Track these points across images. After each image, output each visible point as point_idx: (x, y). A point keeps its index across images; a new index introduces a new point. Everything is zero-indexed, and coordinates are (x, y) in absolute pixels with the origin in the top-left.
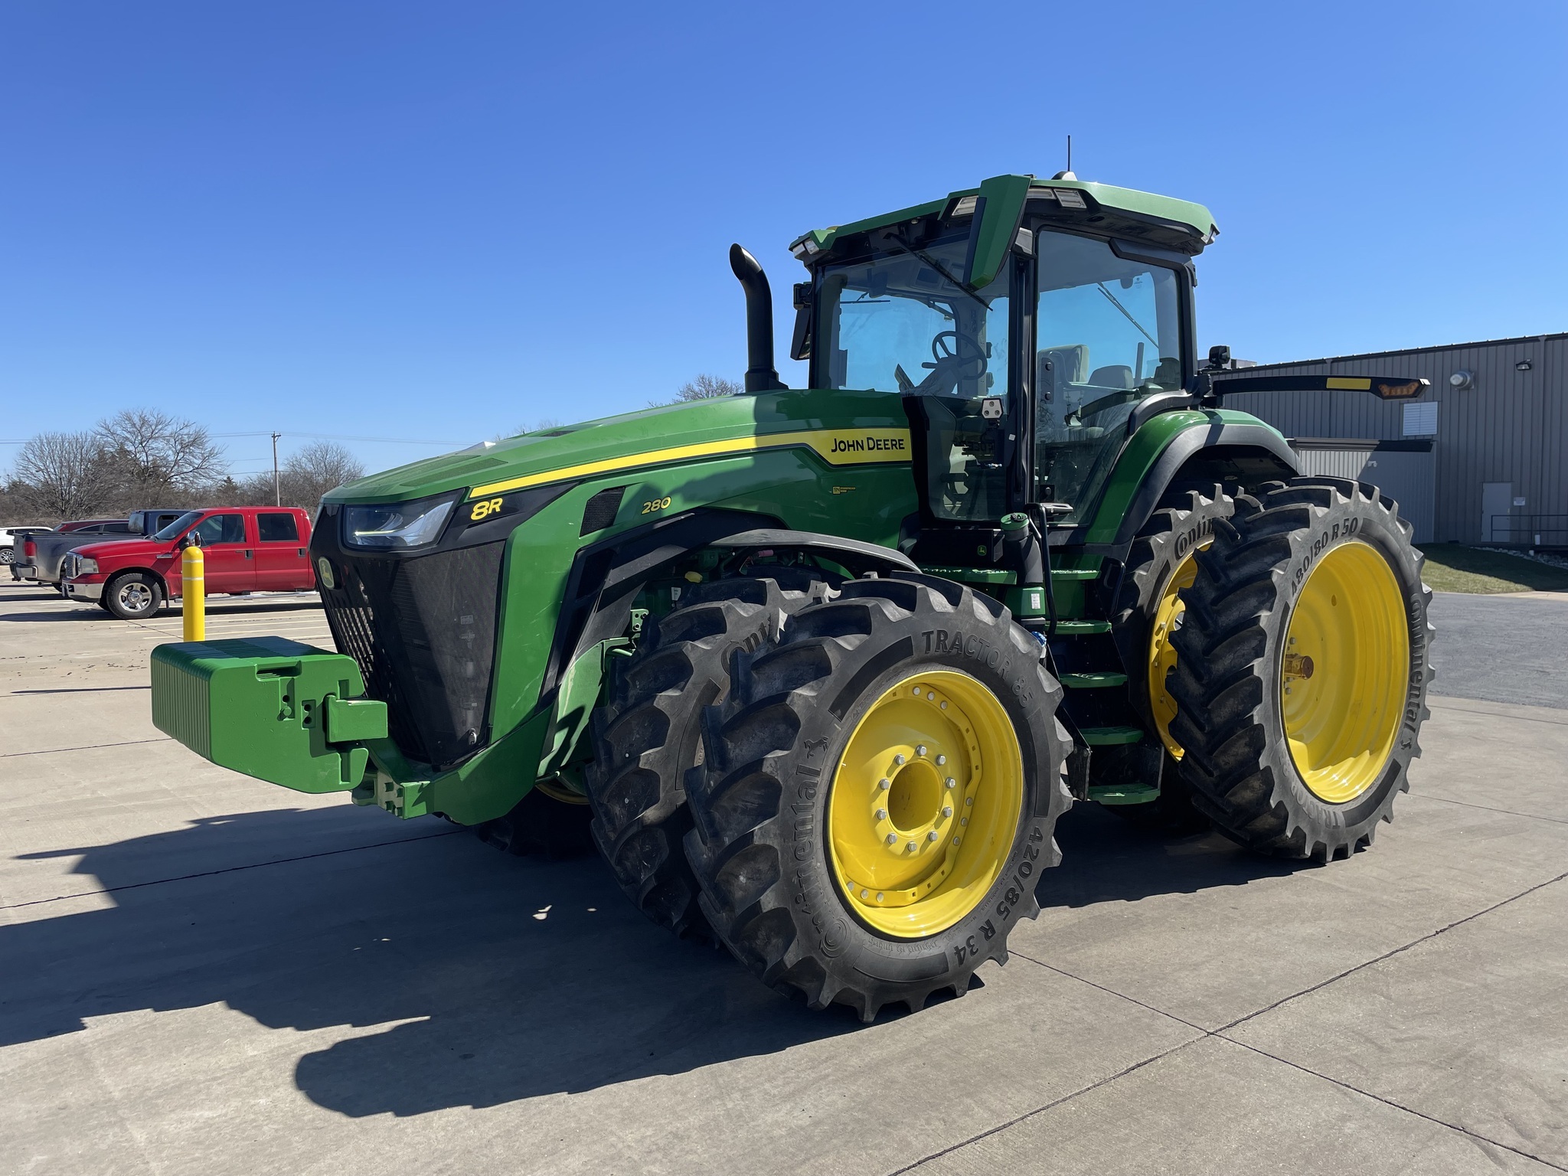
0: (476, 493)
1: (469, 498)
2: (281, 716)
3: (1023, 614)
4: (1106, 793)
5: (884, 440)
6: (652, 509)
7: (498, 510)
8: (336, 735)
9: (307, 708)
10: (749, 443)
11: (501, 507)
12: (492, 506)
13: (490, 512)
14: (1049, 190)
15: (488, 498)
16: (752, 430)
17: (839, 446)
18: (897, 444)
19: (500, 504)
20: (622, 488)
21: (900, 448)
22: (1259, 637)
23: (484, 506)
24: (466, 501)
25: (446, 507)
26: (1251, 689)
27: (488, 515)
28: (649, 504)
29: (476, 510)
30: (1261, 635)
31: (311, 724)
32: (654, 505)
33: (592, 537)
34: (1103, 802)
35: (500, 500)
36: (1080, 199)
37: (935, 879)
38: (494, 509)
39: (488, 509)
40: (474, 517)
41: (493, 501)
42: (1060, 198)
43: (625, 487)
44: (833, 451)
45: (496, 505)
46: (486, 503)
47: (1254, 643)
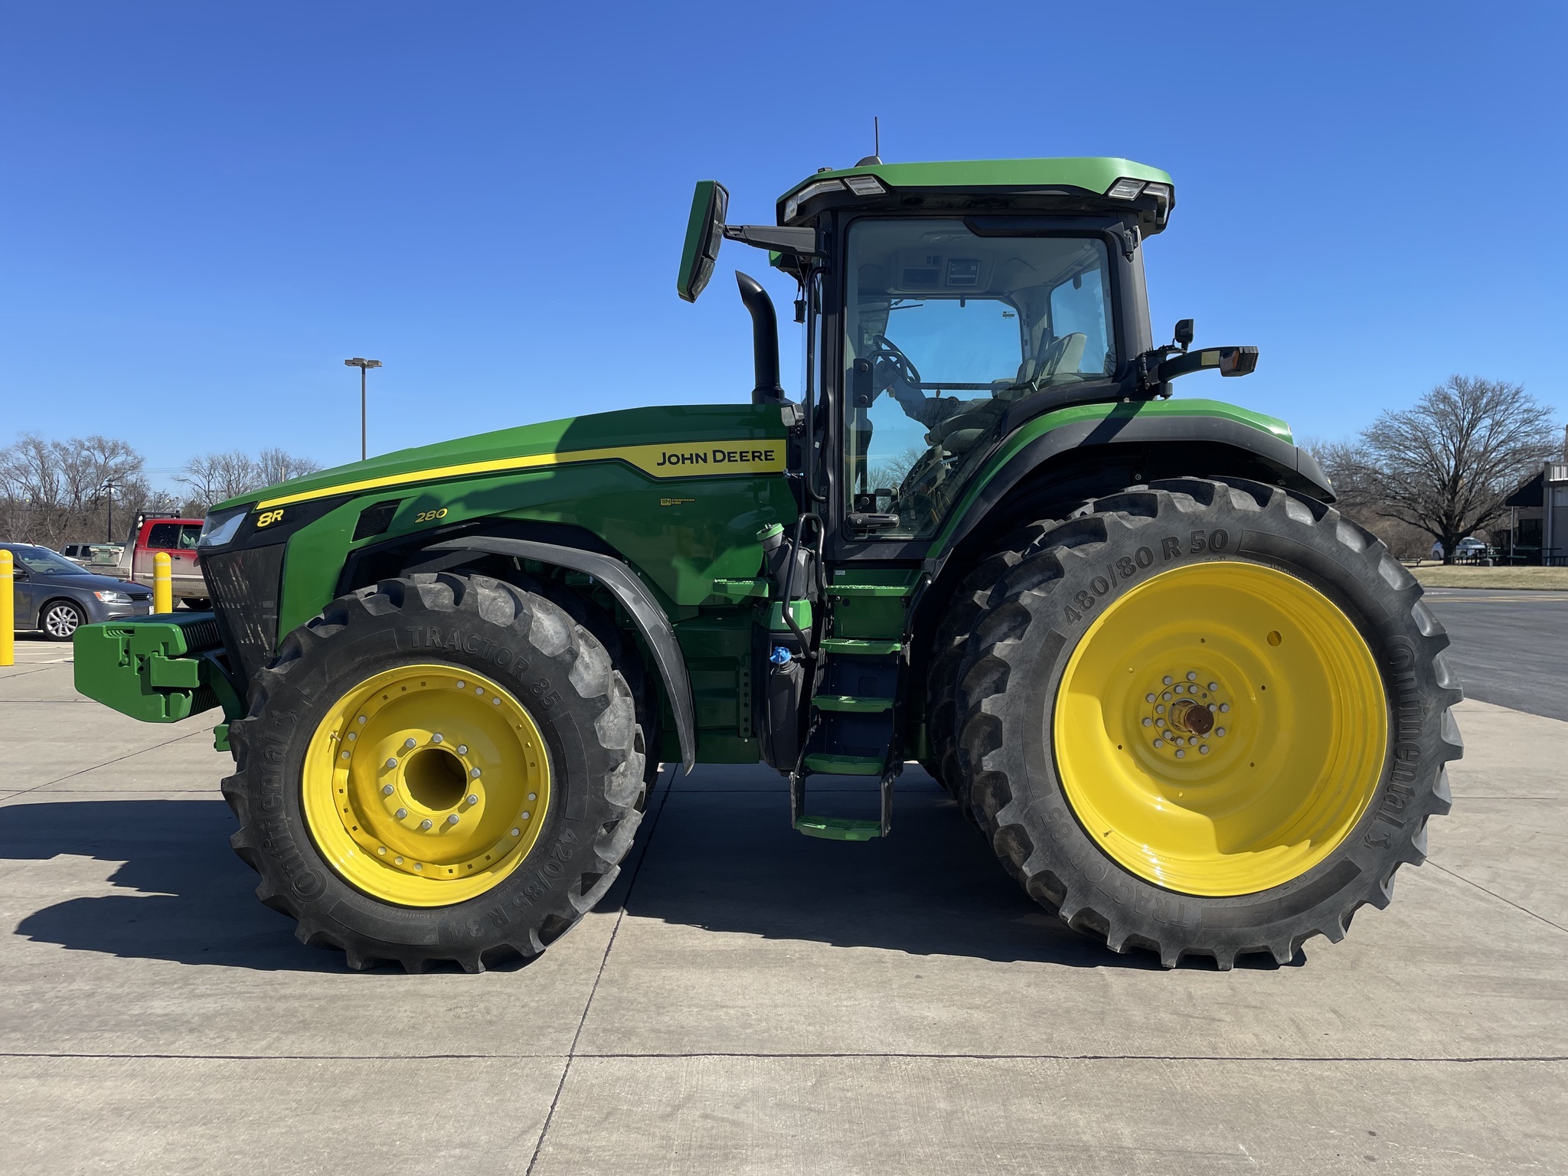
0: (262, 506)
1: (256, 510)
2: (121, 665)
3: (771, 628)
4: (806, 822)
5: (741, 453)
6: (426, 519)
7: (279, 519)
8: (156, 680)
9: (141, 660)
10: (549, 459)
11: (282, 517)
12: (275, 516)
13: (273, 521)
14: (838, 181)
15: (272, 509)
16: (554, 447)
17: (666, 459)
18: (768, 455)
19: (281, 514)
20: (398, 501)
21: (766, 459)
22: (1002, 670)
23: (268, 516)
24: (253, 512)
25: (242, 517)
26: (990, 729)
27: (271, 523)
28: (424, 514)
29: (261, 519)
30: (1004, 667)
31: (142, 672)
32: (428, 515)
33: (362, 542)
34: (805, 832)
35: (282, 512)
36: (877, 184)
37: (476, 862)
38: (276, 519)
39: (271, 518)
40: (259, 524)
41: (276, 512)
42: (853, 187)
43: (401, 500)
44: (658, 464)
45: (278, 515)
46: (270, 514)
47: (996, 676)
